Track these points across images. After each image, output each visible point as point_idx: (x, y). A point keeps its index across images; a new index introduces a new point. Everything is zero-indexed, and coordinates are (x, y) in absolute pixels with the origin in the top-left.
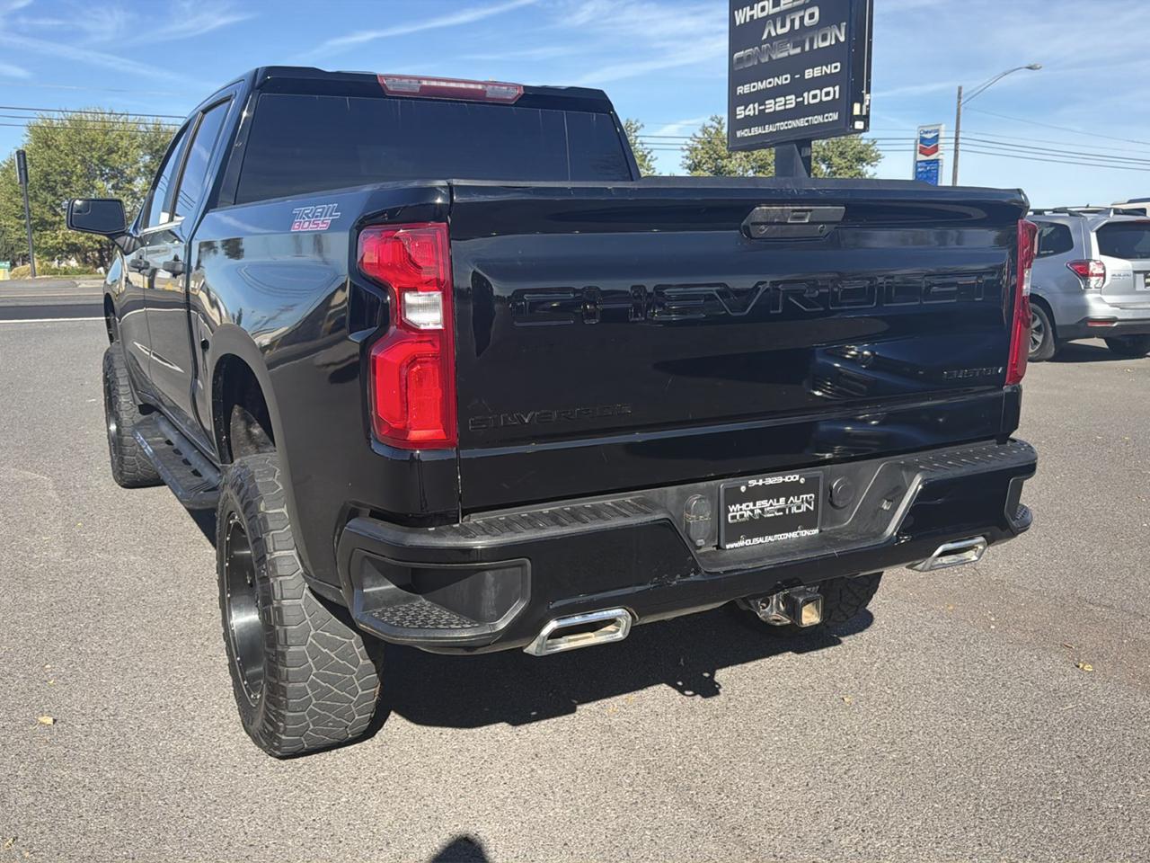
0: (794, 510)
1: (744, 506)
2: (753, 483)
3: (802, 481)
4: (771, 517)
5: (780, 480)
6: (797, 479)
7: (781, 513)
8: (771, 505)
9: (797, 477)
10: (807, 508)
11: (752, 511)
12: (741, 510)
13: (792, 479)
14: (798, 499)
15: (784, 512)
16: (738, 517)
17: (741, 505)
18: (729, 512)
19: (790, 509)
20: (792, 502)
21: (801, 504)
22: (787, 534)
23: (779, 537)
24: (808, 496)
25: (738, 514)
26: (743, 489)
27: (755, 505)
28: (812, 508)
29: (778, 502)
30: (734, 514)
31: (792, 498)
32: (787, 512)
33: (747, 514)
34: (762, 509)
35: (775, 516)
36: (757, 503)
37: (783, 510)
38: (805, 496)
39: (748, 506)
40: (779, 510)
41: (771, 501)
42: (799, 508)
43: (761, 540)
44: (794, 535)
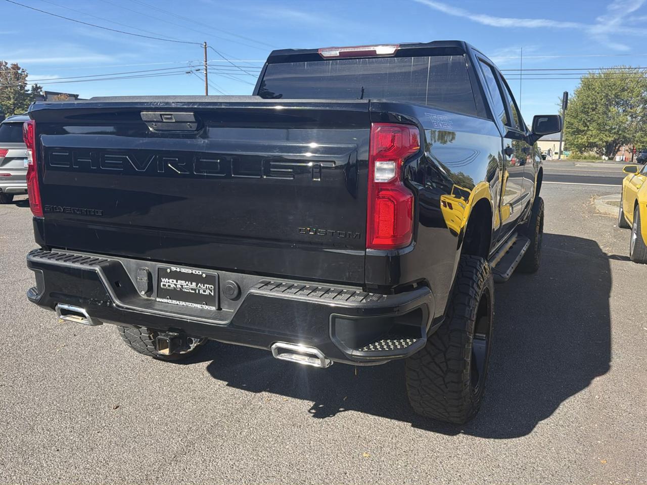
0: (201, 292)
1: (171, 281)
2: (174, 269)
3: (204, 275)
4: (186, 292)
5: (190, 271)
6: (201, 273)
7: (193, 292)
8: (187, 285)
9: (201, 272)
10: (209, 292)
11: (176, 285)
12: (169, 282)
13: (197, 273)
14: (204, 286)
15: (196, 291)
16: (167, 286)
17: (169, 280)
18: (162, 281)
19: (199, 291)
20: (200, 287)
21: (206, 289)
22: (194, 304)
23: (190, 304)
24: (210, 286)
25: (167, 284)
26: (169, 270)
27: (177, 282)
28: (212, 294)
29: (191, 284)
30: (165, 283)
31: (200, 284)
32: (197, 292)
33: (172, 286)
34: (182, 286)
35: (190, 292)
36: (179, 281)
37: (195, 290)
38: (208, 286)
39: (173, 281)
40: (192, 289)
41: (187, 282)
42: (204, 291)
43: (178, 302)
44: (199, 306)
